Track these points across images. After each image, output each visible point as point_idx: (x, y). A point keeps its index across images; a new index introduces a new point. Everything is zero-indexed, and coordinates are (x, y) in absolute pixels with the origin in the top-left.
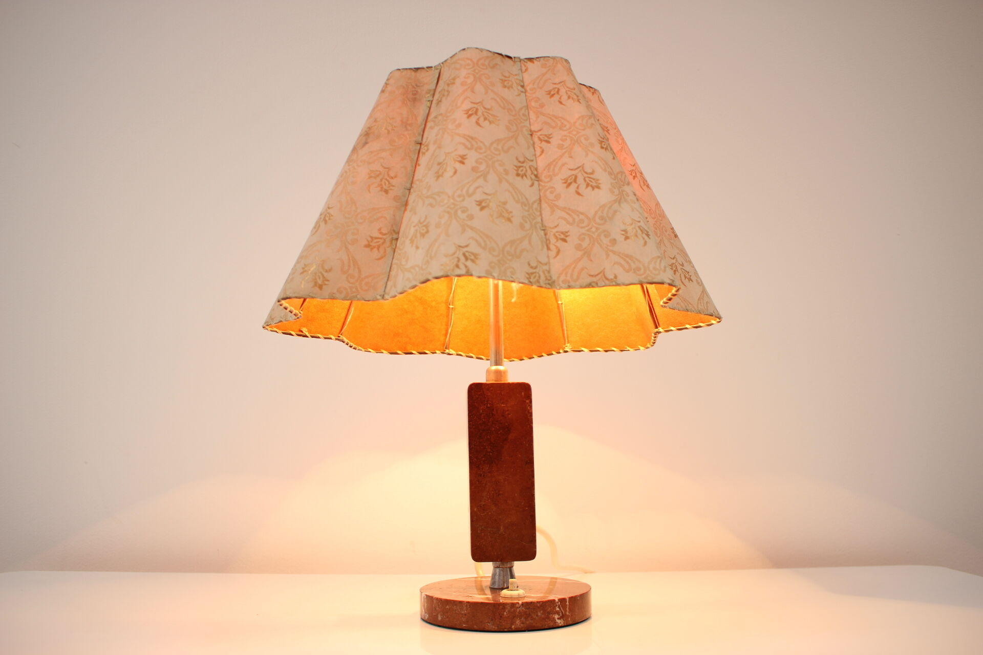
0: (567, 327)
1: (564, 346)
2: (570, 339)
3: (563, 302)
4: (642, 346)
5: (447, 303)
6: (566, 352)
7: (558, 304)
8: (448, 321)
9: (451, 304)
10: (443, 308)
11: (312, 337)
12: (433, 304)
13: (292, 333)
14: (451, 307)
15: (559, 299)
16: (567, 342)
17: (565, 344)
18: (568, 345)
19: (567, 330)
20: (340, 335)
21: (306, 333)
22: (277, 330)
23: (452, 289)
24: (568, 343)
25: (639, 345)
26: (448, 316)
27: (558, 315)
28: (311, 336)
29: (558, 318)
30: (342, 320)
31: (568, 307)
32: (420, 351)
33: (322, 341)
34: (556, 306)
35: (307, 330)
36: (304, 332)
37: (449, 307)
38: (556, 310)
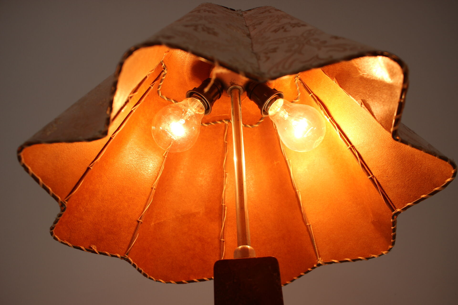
0: (316, 244)
1: (317, 261)
2: (321, 254)
3: (310, 224)
4: (384, 251)
5: (219, 238)
6: (319, 265)
7: (307, 226)
8: (221, 252)
9: (222, 238)
10: (216, 242)
11: (101, 253)
12: (209, 240)
13: (82, 248)
14: (222, 240)
15: (307, 222)
16: (318, 257)
17: (317, 258)
18: (320, 259)
19: (317, 247)
20: (125, 255)
21: (94, 248)
22: (68, 244)
23: (222, 226)
24: (320, 257)
25: (382, 251)
26: (220, 248)
27: (308, 236)
28: (99, 252)
29: (309, 239)
30: (128, 243)
31: (316, 228)
32: (200, 278)
33: (109, 258)
34: (305, 228)
35: (96, 247)
36: (93, 248)
37: (221, 241)
38: (307, 232)
